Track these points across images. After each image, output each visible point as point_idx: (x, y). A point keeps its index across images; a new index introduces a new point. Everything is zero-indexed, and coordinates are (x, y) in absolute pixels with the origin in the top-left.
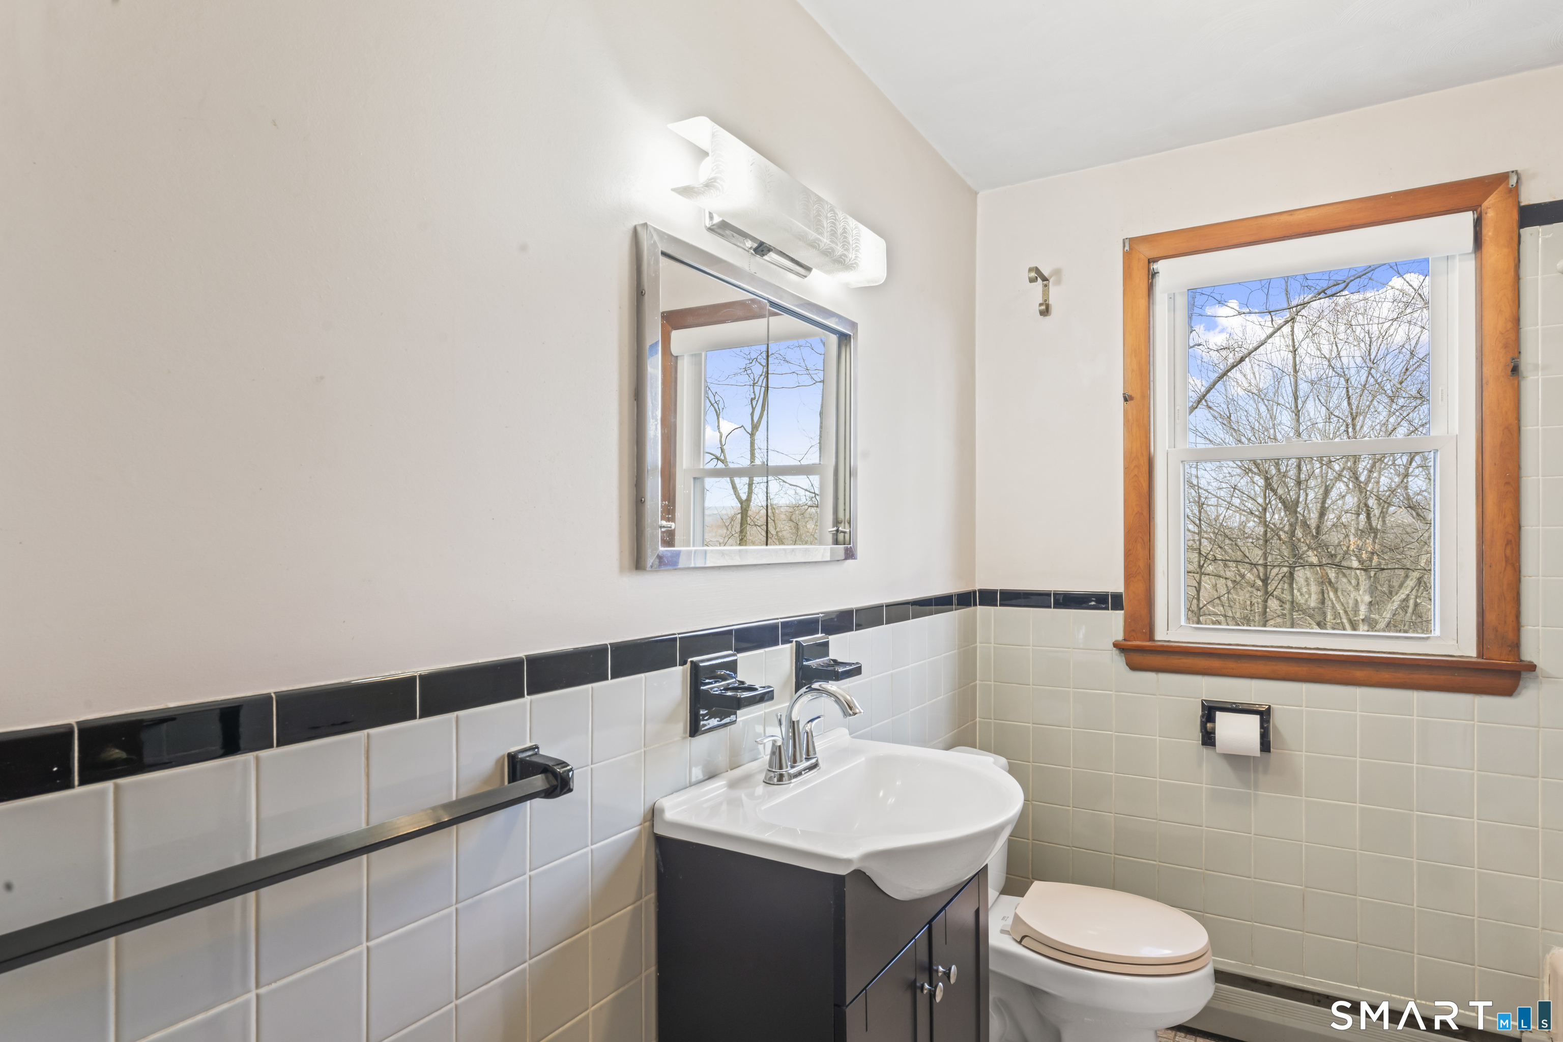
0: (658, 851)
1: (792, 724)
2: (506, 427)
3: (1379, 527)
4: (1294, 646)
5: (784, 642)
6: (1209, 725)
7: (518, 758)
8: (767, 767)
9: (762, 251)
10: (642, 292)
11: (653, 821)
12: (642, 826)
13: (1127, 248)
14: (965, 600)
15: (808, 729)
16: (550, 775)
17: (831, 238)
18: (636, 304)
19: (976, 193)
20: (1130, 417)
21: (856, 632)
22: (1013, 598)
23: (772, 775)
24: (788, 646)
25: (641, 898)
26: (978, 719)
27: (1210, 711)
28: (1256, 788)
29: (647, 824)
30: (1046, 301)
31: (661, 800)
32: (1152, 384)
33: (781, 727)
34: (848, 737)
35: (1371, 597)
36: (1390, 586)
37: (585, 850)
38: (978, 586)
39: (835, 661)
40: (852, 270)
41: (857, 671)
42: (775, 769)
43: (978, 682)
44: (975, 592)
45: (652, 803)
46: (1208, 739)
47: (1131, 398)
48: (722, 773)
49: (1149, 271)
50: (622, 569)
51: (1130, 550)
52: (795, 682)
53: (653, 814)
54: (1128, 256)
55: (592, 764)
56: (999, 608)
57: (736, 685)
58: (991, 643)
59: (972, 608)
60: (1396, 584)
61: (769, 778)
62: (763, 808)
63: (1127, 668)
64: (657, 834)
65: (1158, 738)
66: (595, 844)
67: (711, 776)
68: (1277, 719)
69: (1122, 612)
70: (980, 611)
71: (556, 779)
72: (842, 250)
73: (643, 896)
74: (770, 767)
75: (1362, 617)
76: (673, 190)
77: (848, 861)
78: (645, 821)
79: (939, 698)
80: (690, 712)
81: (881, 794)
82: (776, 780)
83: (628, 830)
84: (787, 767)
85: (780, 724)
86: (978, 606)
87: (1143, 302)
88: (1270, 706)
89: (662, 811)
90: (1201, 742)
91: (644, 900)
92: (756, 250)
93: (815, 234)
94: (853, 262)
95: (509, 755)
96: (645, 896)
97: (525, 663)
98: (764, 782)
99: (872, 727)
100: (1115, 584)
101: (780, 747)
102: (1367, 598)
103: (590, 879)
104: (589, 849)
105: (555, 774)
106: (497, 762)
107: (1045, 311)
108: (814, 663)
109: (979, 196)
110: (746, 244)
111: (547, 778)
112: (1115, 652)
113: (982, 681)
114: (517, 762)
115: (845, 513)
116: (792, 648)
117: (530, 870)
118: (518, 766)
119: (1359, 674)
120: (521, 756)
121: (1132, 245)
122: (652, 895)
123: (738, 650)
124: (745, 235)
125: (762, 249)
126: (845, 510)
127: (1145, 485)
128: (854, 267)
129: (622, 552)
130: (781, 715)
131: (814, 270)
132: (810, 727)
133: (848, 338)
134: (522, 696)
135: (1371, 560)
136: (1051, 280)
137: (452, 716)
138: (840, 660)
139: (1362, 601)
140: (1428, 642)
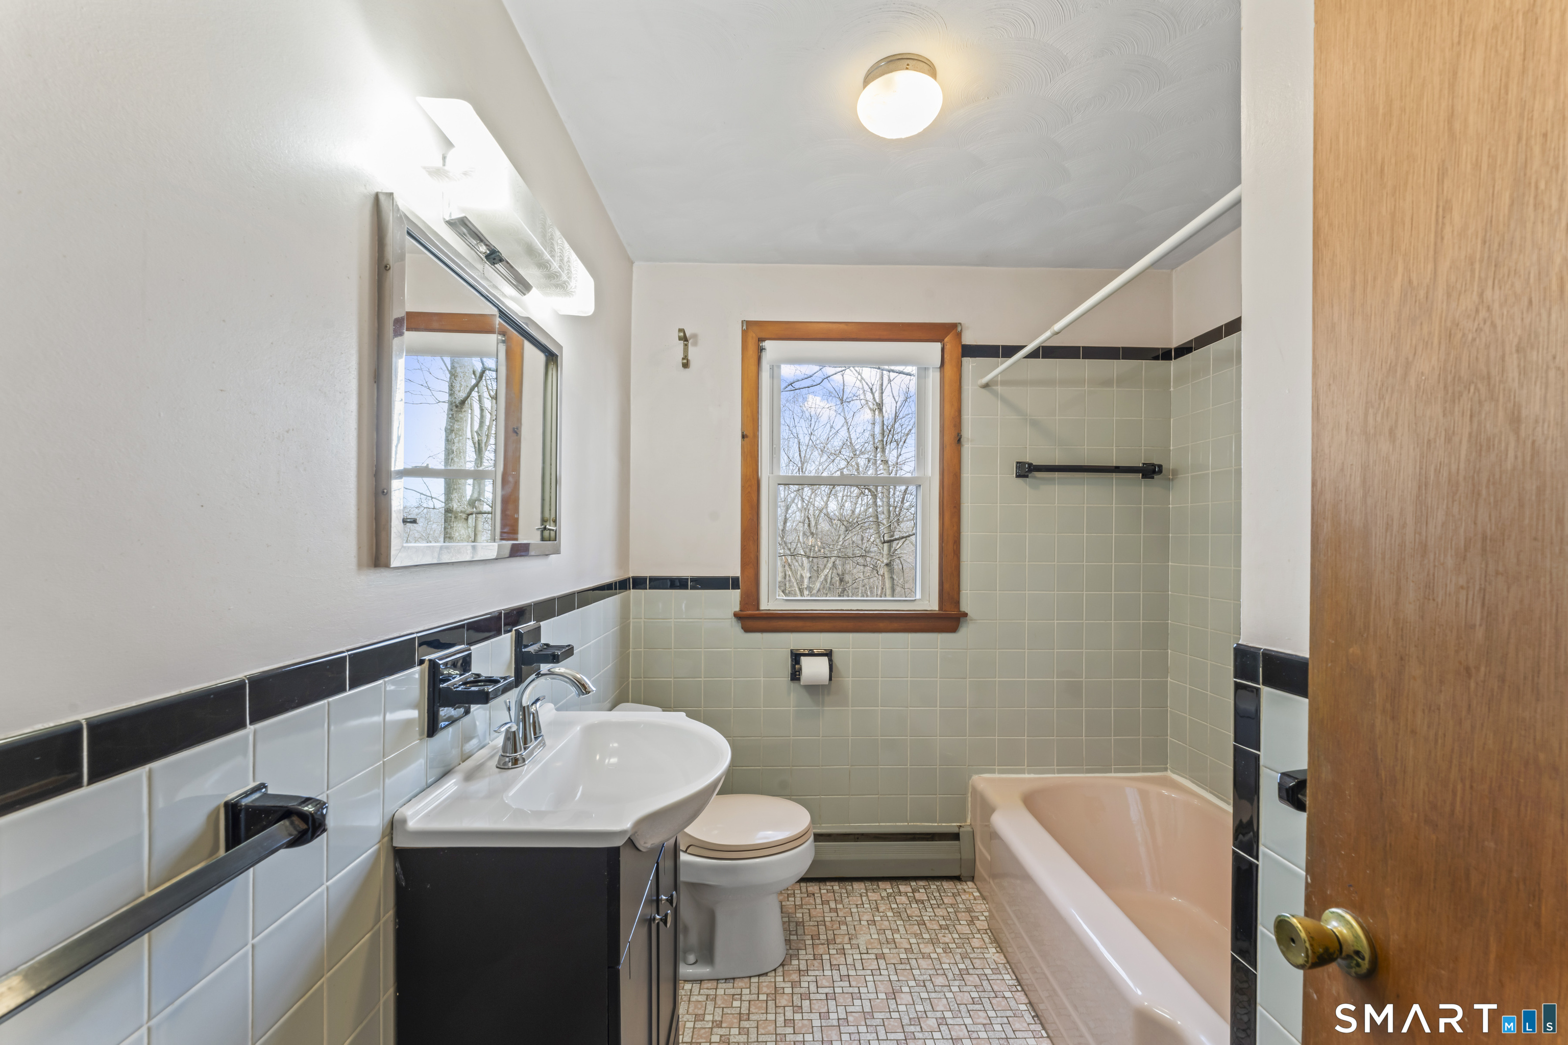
0: (398, 865)
1: (522, 709)
2: (222, 390)
3: (814, 532)
4: (845, 609)
5: (507, 632)
6: (797, 666)
7: (241, 806)
8: (500, 753)
9: (494, 259)
10: (386, 267)
11: (392, 834)
12: (381, 843)
13: (745, 327)
14: (622, 585)
15: (534, 710)
16: (295, 819)
17: (560, 263)
18: (377, 278)
19: (632, 263)
20: (746, 450)
21: (558, 617)
22: (659, 583)
23: (507, 759)
24: (509, 634)
25: (379, 921)
26: (630, 679)
27: (796, 657)
28: (823, 706)
29: (386, 839)
30: (686, 356)
31: (400, 810)
32: (760, 427)
33: (509, 712)
34: (554, 711)
35: (810, 574)
36: (818, 567)
37: (319, 890)
38: (631, 575)
39: (547, 645)
40: (570, 297)
41: (569, 651)
42: (510, 754)
43: (631, 650)
44: (629, 579)
45: (390, 816)
46: (795, 675)
47: (747, 436)
48: (455, 767)
49: (759, 347)
50: (360, 566)
51: (745, 546)
52: (515, 668)
53: (393, 826)
54: (745, 333)
55: (328, 790)
56: (648, 591)
57: (472, 679)
58: (642, 619)
59: (627, 592)
60: (822, 567)
61: (503, 764)
62: (511, 794)
63: (743, 631)
64: (396, 847)
65: (762, 679)
66: (331, 879)
67: (446, 773)
68: (835, 657)
69: (739, 590)
70: (633, 593)
71: (306, 822)
72: (566, 277)
73: (382, 916)
74: (504, 752)
75: (806, 586)
76: (425, 168)
77: (622, 833)
78: (383, 837)
79: (608, 667)
80: (428, 712)
81: (598, 757)
82: (510, 764)
83: (366, 852)
84: (521, 750)
85: (509, 709)
86: (632, 590)
87: (753, 368)
88: (831, 650)
89: (404, 821)
90: (790, 679)
91: (382, 921)
92: (487, 257)
93: (549, 256)
94: (573, 290)
95: (227, 805)
96: (384, 916)
97: (247, 685)
98: (497, 767)
99: (568, 698)
100: (733, 569)
101: (514, 732)
102: (808, 575)
103: (325, 920)
104: (324, 887)
105: (303, 816)
106: (209, 816)
107: (686, 365)
108: (532, 649)
109: (634, 265)
110: (480, 248)
111: (292, 823)
112: (734, 620)
113: (634, 649)
114: (240, 810)
115: (550, 513)
116: (512, 636)
117: (253, 938)
118: (242, 816)
119: (881, 625)
120: (245, 802)
121: (749, 326)
122: (391, 913)
123: (471, 643)
124: (480, 238)
125: (493, 257)
126: (550, 510)
127: (755, 499)
128: (573, 295)
129: (360, 548)
130: (509, 702)
131: (534, 290)
132: (535, 709)
133: (554, 358)
134: (241, 725)
135: (820, 551)
136: (690, 342)
137: (142, 772)
138: (551, 644)
139: (806, 577)
140: (915, 603)
